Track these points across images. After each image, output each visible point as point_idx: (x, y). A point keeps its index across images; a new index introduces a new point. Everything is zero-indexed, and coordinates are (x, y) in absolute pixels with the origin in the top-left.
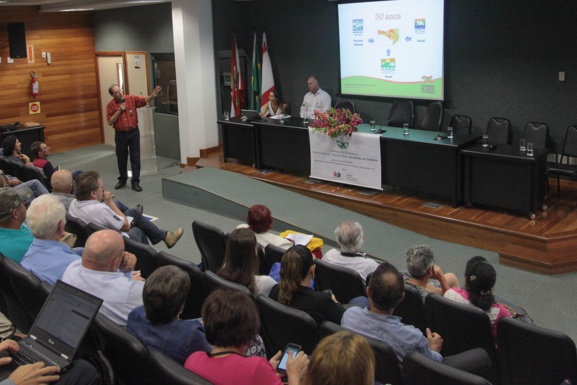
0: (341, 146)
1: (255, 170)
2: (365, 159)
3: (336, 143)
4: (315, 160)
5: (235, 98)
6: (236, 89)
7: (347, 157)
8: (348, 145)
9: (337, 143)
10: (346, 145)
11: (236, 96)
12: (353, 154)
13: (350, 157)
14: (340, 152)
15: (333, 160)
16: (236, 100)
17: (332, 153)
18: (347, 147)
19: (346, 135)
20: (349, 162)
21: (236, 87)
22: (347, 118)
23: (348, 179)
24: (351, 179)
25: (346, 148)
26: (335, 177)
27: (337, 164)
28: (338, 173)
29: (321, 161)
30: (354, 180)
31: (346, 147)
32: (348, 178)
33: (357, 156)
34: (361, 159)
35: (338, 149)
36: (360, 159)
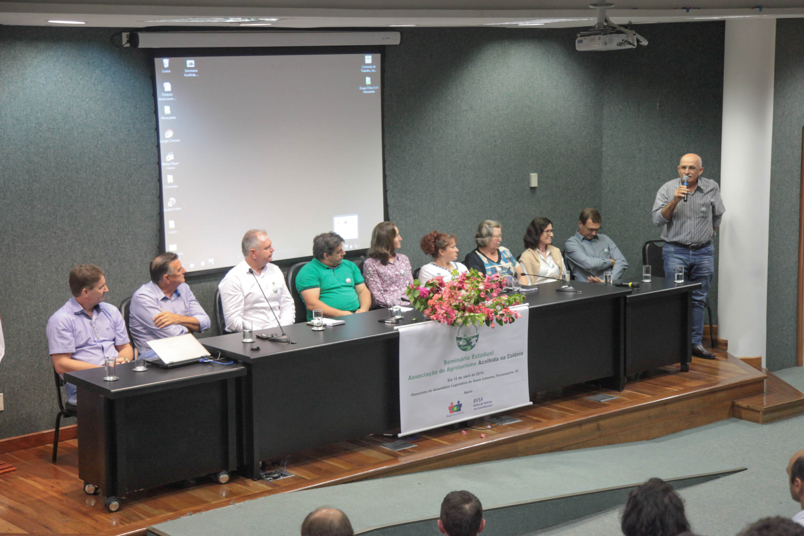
0: (464, 346)
2: (504, 358)
3: (455, 342)
7: (475, 364)
8: (477, 341)
9: (459, 341)
10: (473, 340)
12: (485, 354)
13: (480, 363)
14: (462, 360)
15: (449, 380)
17: (445, 367)
18: (475, 345)
20: (478, 374)
23: (476, 409)
24: (480, 407)
25: (472, 347)
26: (451, 414)
27: (456, 385)
28: (457, 404)
29: (425, 392)
30: (485, 406)
31: (473, 345)
32: (474, 406)
33: (492, 357)
34: (500, 360)
35: (458, 354)
36: (497, 360)
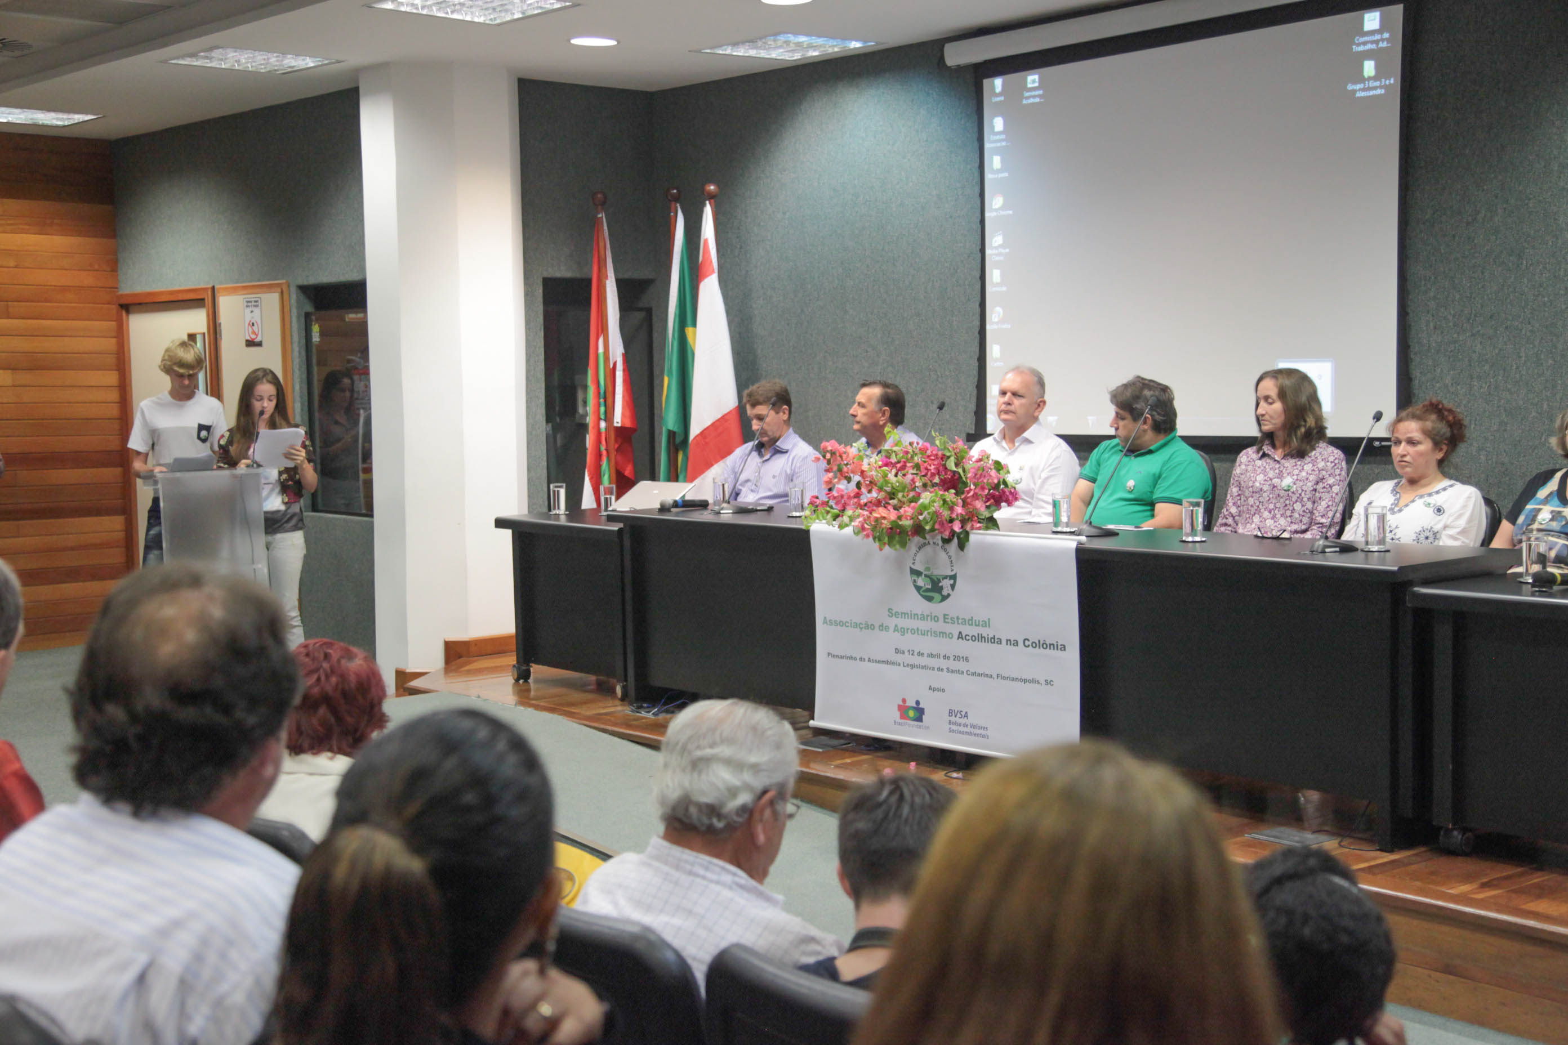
0: (927, 590)
1: (621, 705)
2: (1016, 643)
3: (908, 578)
4: (829, 654)
5: (599, 456)
6: (603, 425)
7: (950, 636)
8: (953, 587)
9: (915, 577)
10: (946, 583)
11: (603, 448)
12: (971, 622)
13: (960, 636)
14: (923, 618)
15: (897, 651)
16: (604, 465)
17: (892, 622)
18: (949, 595)
19: (947, 546)
20: (957, 658)
21: (602, 417)
22: (954, 472)
23: (954, 727)
24: (962, 729)
25: (945, 598)
26: (902, 721)
27: (912, 666)
28: (914, 705)
29: (851, 658)
30: (973, 730)
31: (945, 593)
32: (950, 722)
33: (985, 632)
34: (1004, 642)
35: (916, 603)
36: (1000, 642)
